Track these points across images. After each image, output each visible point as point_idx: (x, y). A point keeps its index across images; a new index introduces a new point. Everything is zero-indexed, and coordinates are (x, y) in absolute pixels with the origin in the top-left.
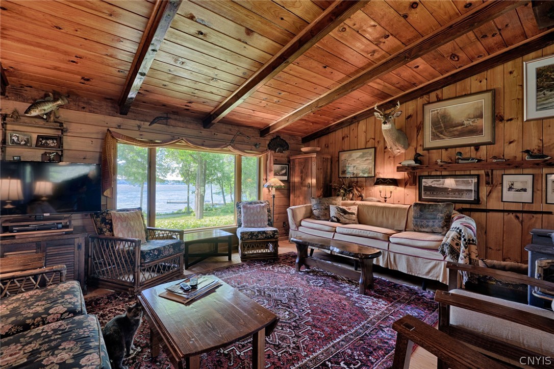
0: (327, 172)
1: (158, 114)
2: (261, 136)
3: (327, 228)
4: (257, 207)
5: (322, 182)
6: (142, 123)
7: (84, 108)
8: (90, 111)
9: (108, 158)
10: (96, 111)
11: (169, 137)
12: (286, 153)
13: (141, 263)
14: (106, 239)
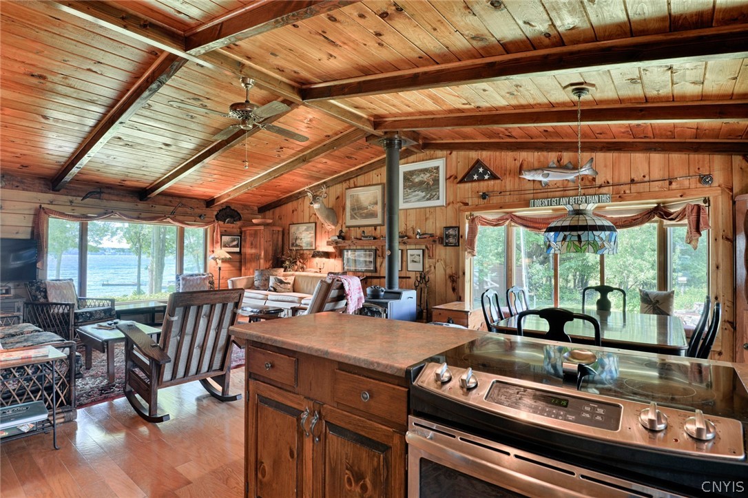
0: (277, 244)
1: (91, 189)
2: (207, 207)
3: (261, 296)
4: (197, 279)
5: (271, 254)
6: (75, 198)
7: (17, 186)
8: (24, 190)
9: (41, 232)
10: (29, 189)
11: (102, 211)
12: (239, 224)
13: (75, 323)
14: (42, 304)
